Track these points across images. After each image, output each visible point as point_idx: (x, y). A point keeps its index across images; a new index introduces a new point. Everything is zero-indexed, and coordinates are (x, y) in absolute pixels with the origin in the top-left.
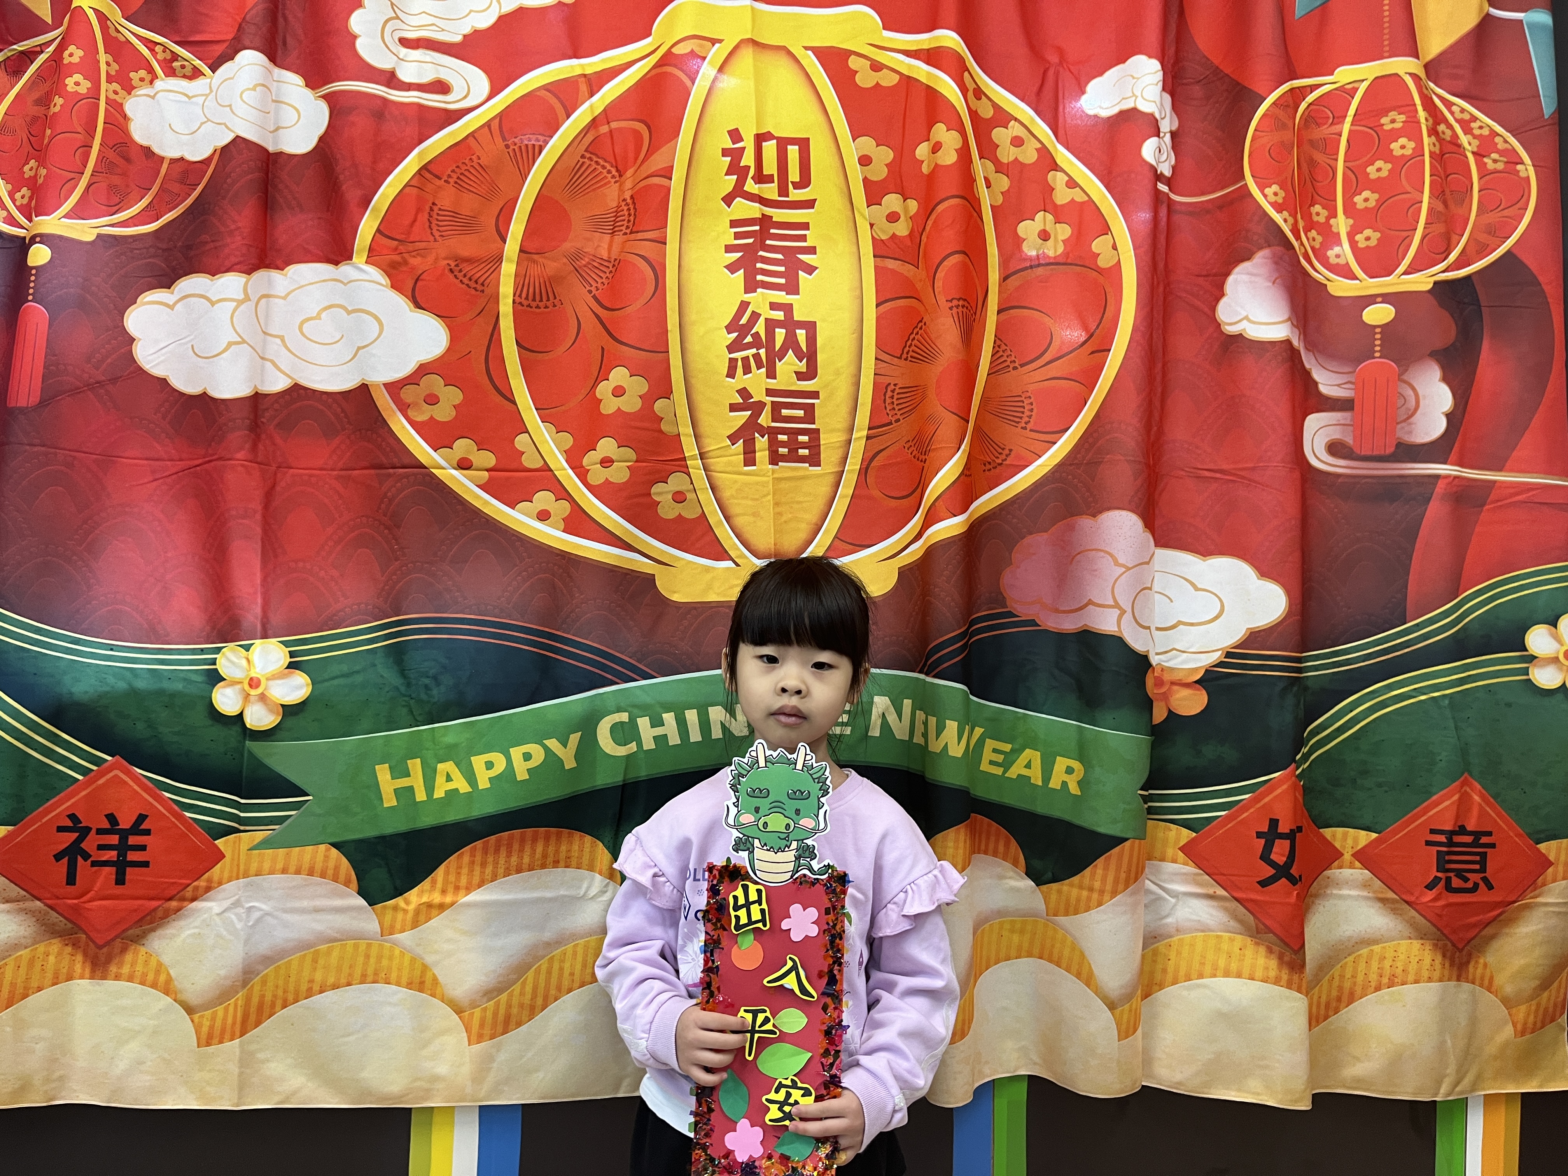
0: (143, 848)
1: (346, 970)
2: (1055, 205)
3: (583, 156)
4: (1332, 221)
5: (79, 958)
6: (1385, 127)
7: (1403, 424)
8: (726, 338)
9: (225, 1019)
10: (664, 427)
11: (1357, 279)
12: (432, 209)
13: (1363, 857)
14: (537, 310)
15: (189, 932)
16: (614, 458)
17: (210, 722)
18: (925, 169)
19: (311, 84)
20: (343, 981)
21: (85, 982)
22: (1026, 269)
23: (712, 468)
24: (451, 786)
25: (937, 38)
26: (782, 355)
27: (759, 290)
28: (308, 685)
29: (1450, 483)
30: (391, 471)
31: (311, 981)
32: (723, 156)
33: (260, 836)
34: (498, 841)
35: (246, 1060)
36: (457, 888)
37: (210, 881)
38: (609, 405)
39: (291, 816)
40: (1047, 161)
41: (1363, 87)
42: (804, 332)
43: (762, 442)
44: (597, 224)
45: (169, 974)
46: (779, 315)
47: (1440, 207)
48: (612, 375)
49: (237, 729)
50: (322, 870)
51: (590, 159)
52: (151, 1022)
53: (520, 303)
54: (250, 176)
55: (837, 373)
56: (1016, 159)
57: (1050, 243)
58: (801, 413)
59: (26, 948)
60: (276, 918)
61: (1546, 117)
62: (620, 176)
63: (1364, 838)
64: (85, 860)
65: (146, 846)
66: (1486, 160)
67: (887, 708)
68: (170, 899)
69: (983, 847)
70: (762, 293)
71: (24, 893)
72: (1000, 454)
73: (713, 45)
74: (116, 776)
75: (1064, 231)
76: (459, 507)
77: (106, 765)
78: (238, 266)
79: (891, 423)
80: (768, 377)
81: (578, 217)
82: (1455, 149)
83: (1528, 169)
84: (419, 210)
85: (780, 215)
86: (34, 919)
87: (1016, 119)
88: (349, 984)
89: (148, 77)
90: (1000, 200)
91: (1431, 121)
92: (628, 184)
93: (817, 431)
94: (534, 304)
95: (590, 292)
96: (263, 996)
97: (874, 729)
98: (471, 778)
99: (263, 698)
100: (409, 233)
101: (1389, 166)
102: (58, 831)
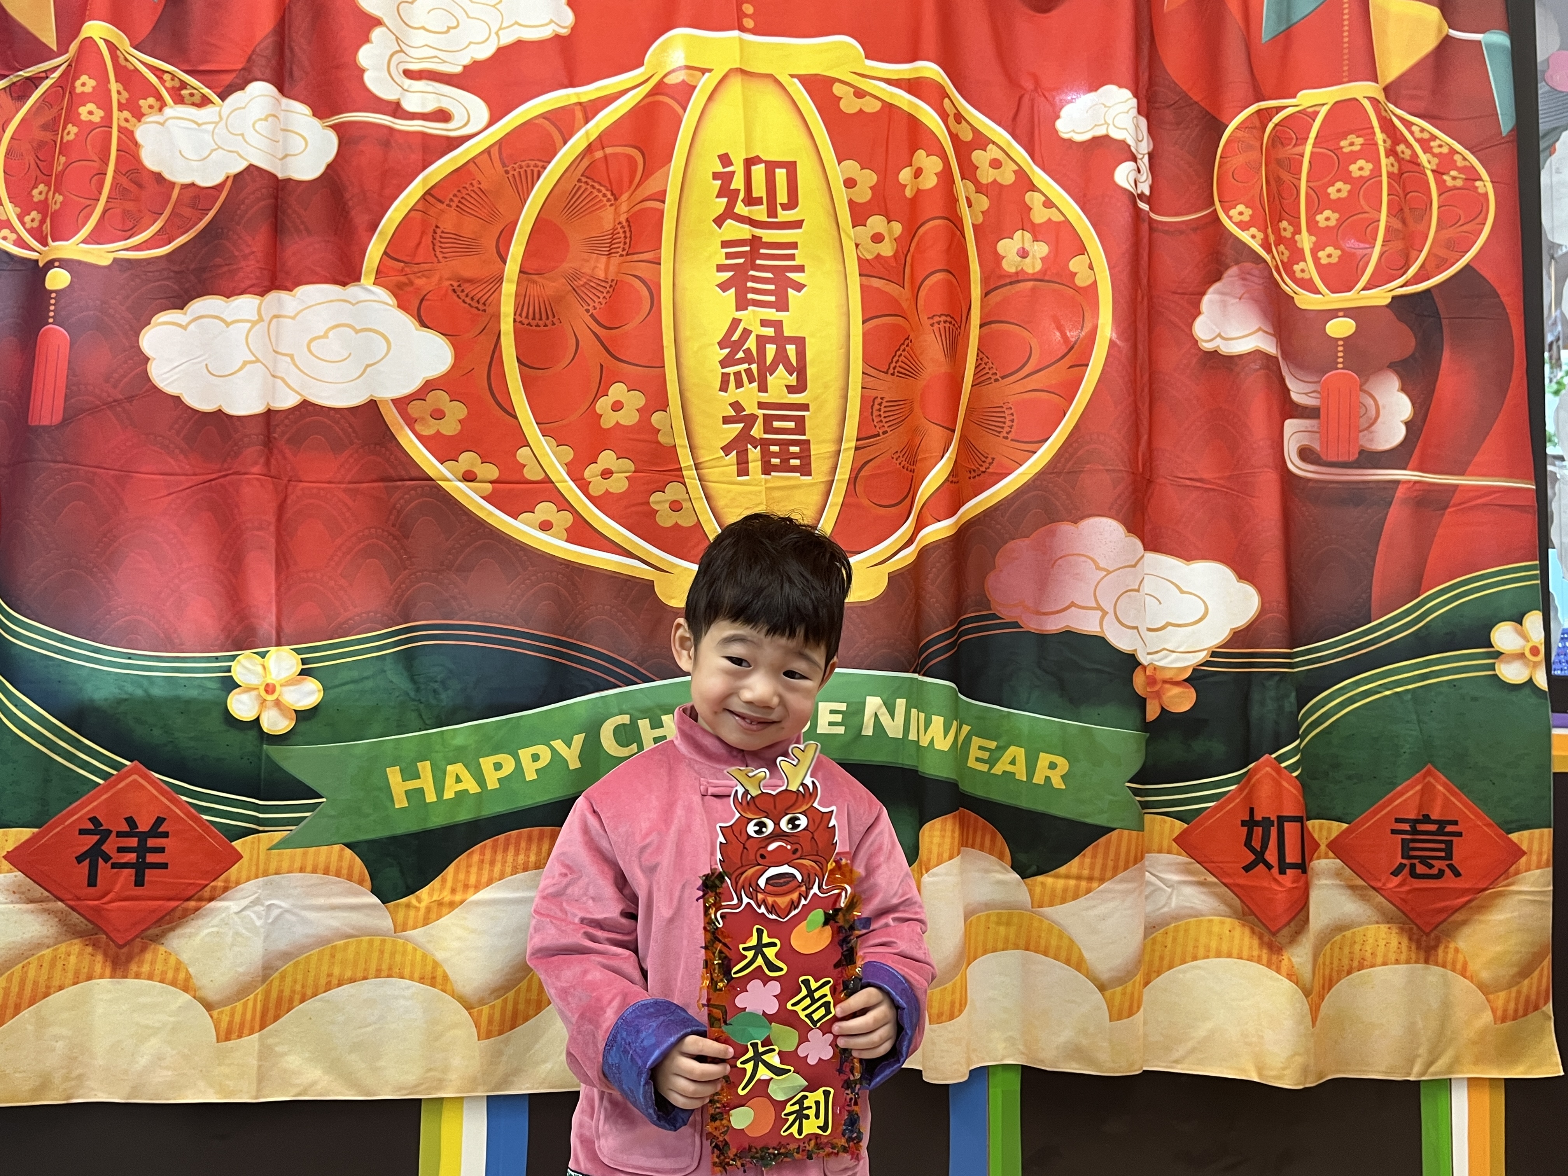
0: (162, 850)
1: (361, 965)
2: (1033, 224)
3: (579, 181)
4: (1297, 237)
5: (99, 958)
6: (1345, 150)
7: (1366, 432)
8: (719, 354)
9: (244, 1014)
10: (661, 438)
11: (1320, 293)
12: (435, 232)
13: (1337, 847)
14: (538, 329)
15: (206, 931)
16: (613, 469)
17: (224, 727)
18: (909, 193)
19: (319, 114)
20: (360, 975)
21: (105, 982)
22: (1005, 285)
23: (707, 478)
24: (460, 787)
25: (916, 69)
26: (772, 369)
27: (750, 308)
28: (319, 691)
29: (1409, 488)
30: (399, 483)
31: (330, 975)
32: (714, 179)
33: (278, 836)
34: (507, 840)
35: (266, 1054)
36: (466, 887)
37: (227, 881)
38: (609, 420)
39: (306, 817)
40: (1025, 183)
41: (1324, 111)
42: (794, 347)
43: (754, 454)
44: (593, 246)
45: (187, 971)
46: (770, 332)
47: (1397, 224)
48: (611, 391)
49: (252, 734)
50: (337, 870)
51: (586, 183)
52: (172, 1019)
53: (520, 322)
54: (263, 203)
55: (826, 386)
56: (995, 181)
57: (1028, 260)
58: (792, 425)
59: (48, 947)
60: (294, 914)
61: (1504, 134)
62: (616, 199)
63: (1337, 828)
64: (106, 863)
65: (164, 848)
66: (1445, 177)
67: (880, 707)
68: (189, 899)
69: (970, 841)
70: (754, 311)
71: (46, 894)
72: (984, 462)
73: (703, 74)
74: (135, 781)
75: (1040, 250)
76: (464, 518)
77: (125, 769)
78: (251, 289)
79: (879, 435)
80: (759, 391)
81: (575, 238)
82: (1415, 168)
83: (1486, 185)
84: (423, 233)
85: (768, 235)
86: (57, 920)
87: (994, 143)
88: (365, 978)
89: (157, 105)
90: (980, 219)
91: (1389, 142)
92: (624, 208)
93: (808, 441)
94: (534, 323)
95: (587, 311)
96: (281, 992)
97: (867, 728)
98: (480, 780)
99: (278, 703)
100: (414, 255)
101: (1348, 187)
102: (80, 834)
